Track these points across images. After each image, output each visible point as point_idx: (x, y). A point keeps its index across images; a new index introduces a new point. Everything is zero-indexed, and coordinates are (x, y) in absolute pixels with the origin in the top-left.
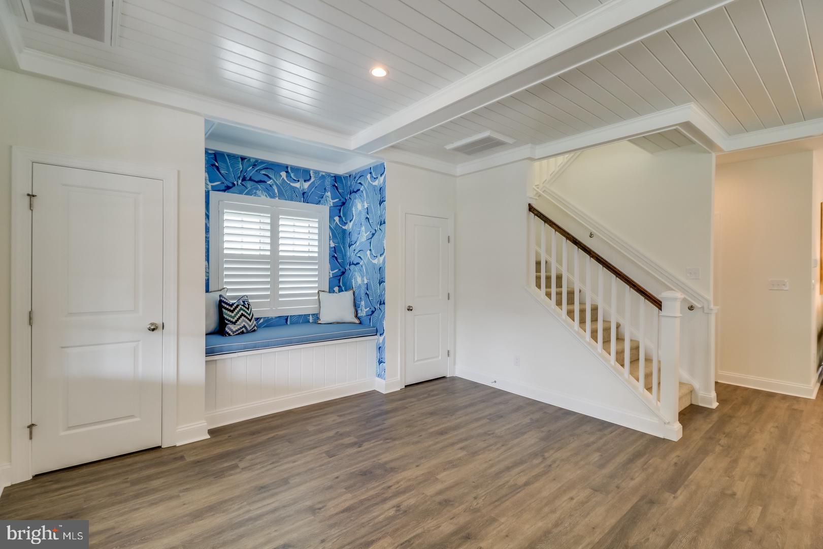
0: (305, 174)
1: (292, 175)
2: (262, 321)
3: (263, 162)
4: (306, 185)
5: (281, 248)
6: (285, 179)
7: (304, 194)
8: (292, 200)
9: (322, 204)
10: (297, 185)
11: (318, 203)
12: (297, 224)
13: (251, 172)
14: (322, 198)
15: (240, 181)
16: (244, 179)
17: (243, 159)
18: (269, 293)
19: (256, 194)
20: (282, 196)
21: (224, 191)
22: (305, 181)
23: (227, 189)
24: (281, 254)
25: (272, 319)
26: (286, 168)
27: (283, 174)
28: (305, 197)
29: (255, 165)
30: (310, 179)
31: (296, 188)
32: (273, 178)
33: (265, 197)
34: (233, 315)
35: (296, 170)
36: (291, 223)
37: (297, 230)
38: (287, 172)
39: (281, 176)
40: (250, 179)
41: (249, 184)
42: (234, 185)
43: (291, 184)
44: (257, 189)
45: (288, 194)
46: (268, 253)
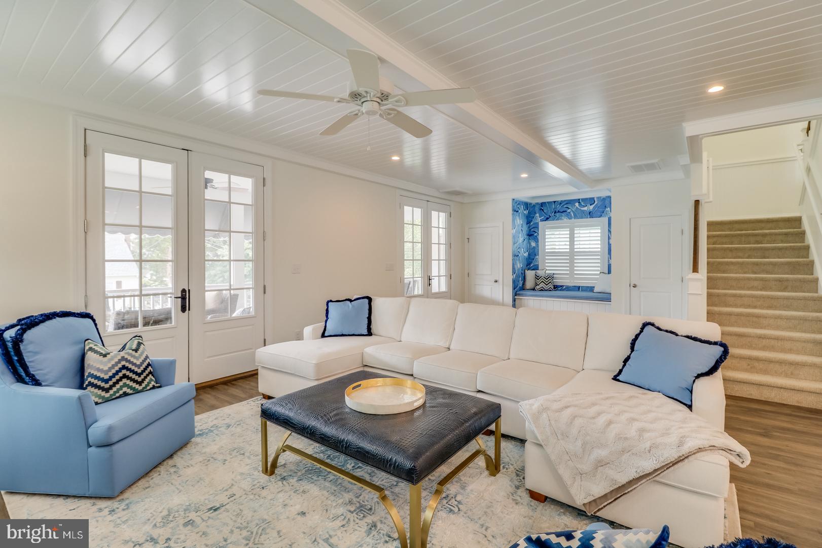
0: (591, 201)
1: (582, 204)
2: (564, 287)
3: (565, 201)
4: (591, 207)
5: (576, 247)
6: (578, 207)
7: (590, 213)
8: (582, 218)
9: (603, 217)
10: (585, 208)
11: (601, 216)
12: (592, 231)
13: (559, 208)
14: (603, 212)
15: (553, 214)
16: (555, 213)
17: (554, 202)
18: (569, 272)
19: (561, 219)
20: (576, 217)
21: (546, 220)
22: (591, 205)
23: (547, 219)
24: (575, 250)
25: (570, 287)
26: (578, 201)
27: (577, 204)
28: (591, 214)
29: (561, 204)
30: (594, 202)
31: (585, 210)
32: (571, 208)
33: (566, 220)
34: (547, 281)
35: (584, 200)
36: (588, 231)
37: (592, 235)
38: (579, 202)
39: (575, 206)
40: (559, 212)
41: (558, 214)
42: (550, 216)
43: (582, 209)
44: (562, 216)
45: (580, 215)
46: (568, 250)
